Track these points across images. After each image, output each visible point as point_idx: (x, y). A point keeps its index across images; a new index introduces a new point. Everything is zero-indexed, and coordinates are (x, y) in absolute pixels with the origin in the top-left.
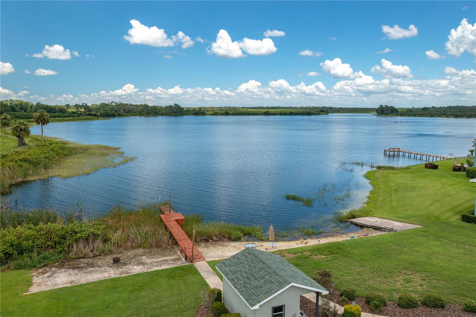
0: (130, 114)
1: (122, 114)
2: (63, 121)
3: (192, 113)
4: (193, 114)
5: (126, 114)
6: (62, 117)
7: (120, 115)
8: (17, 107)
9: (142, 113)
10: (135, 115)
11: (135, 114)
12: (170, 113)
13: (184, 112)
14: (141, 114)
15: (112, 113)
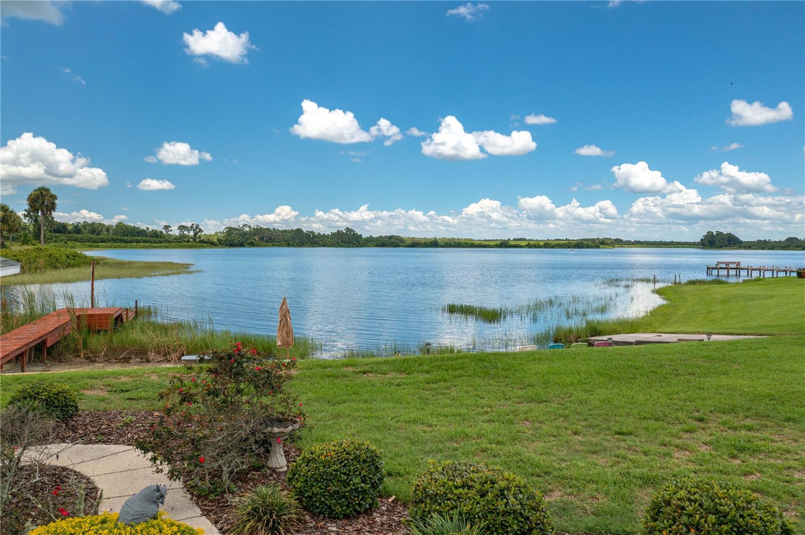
0: (269, 244)
1: (255, 243)
2: (150, 247)
3: (375, 244)
4: (377, 246)
5: (264, 243)
6: (152, 243)
7: (252, 245)
8: (86, 229)
9: (291, 242)
10: (278, 246)
11: (279, 244)
12: (338, 242)
13: (362, 242)
14: (289, 244)
15: (239, 241)
